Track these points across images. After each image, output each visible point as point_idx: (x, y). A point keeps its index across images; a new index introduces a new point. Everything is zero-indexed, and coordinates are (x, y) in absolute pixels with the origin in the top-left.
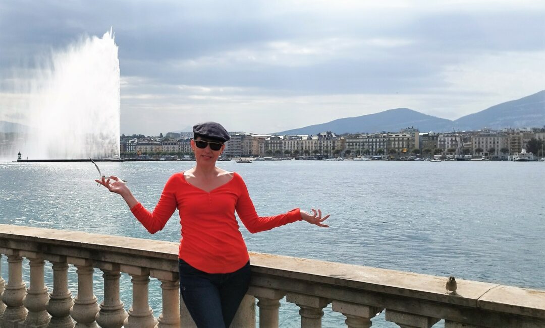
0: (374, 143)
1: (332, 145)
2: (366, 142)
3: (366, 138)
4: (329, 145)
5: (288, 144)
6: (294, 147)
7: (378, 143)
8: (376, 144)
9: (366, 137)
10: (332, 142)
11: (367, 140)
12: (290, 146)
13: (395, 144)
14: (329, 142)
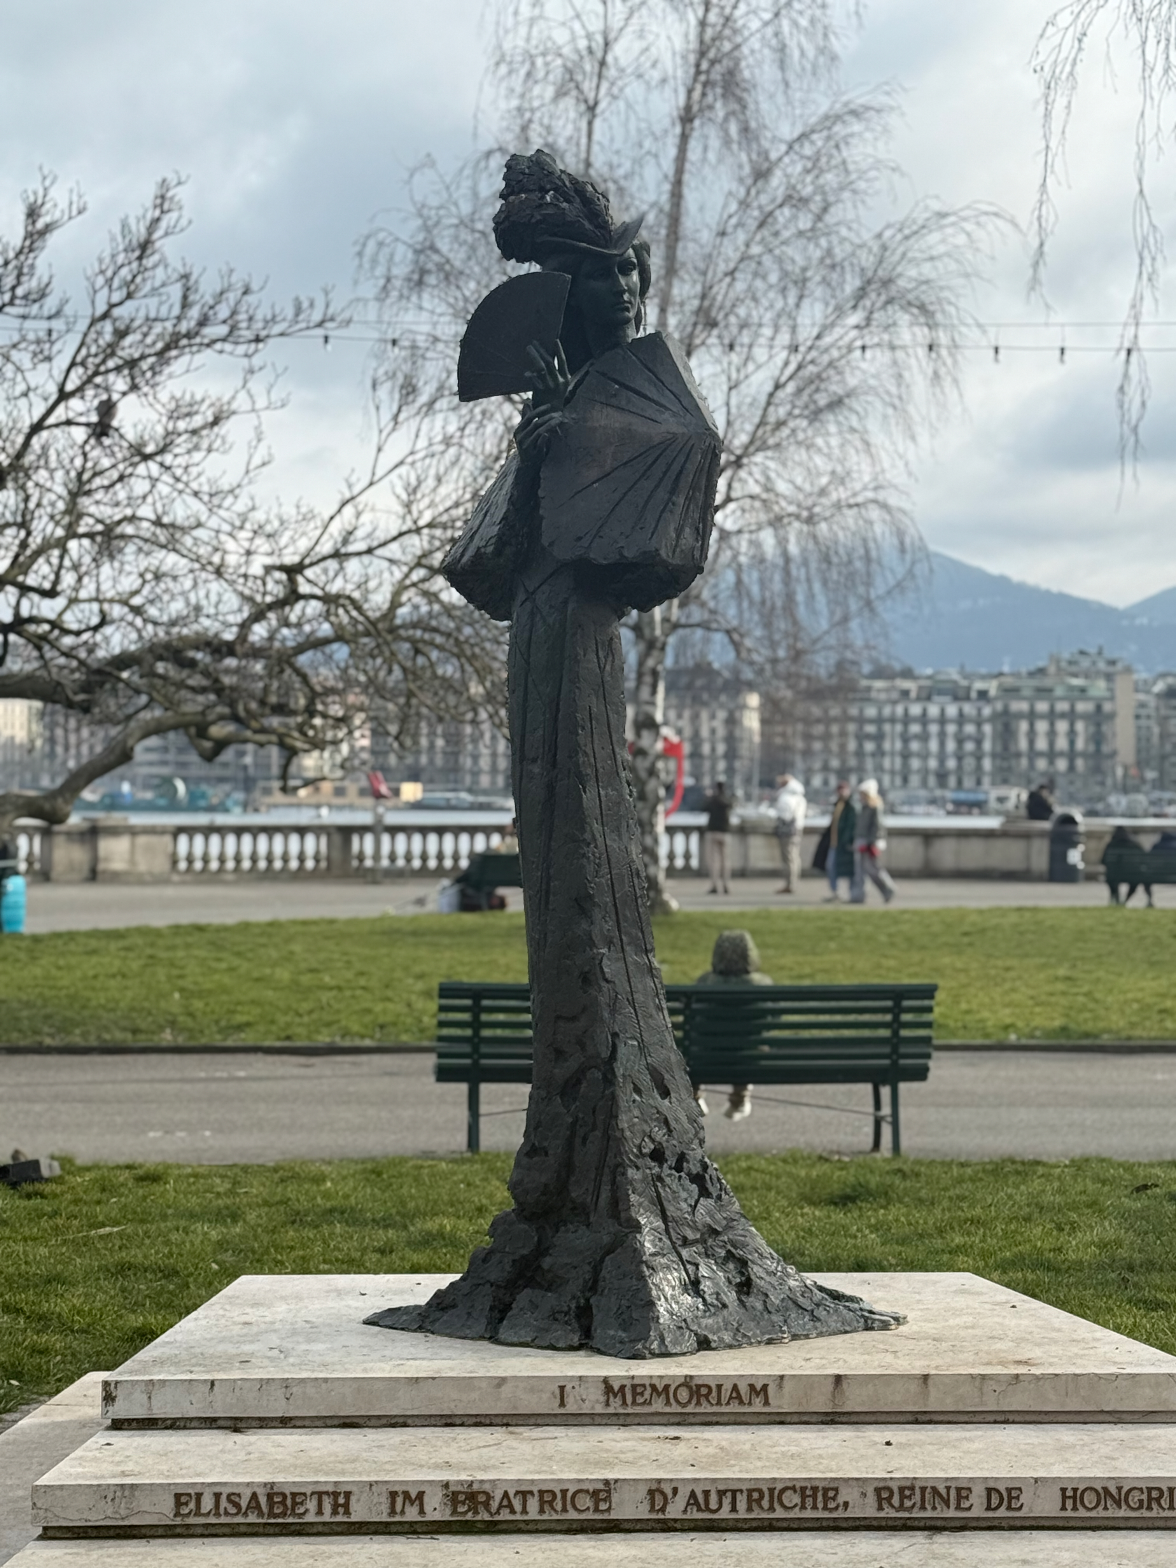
0: (934, 729)
1: (721, 732)
2: (893, 720)
3: (894, 703)
4: (705, 732)
7: (951, 729)
8: (942, 736)
9: (895, 695)
10: (722, 715)
11: (899, 710)
13: (1032, 735)
14: (704, 715)
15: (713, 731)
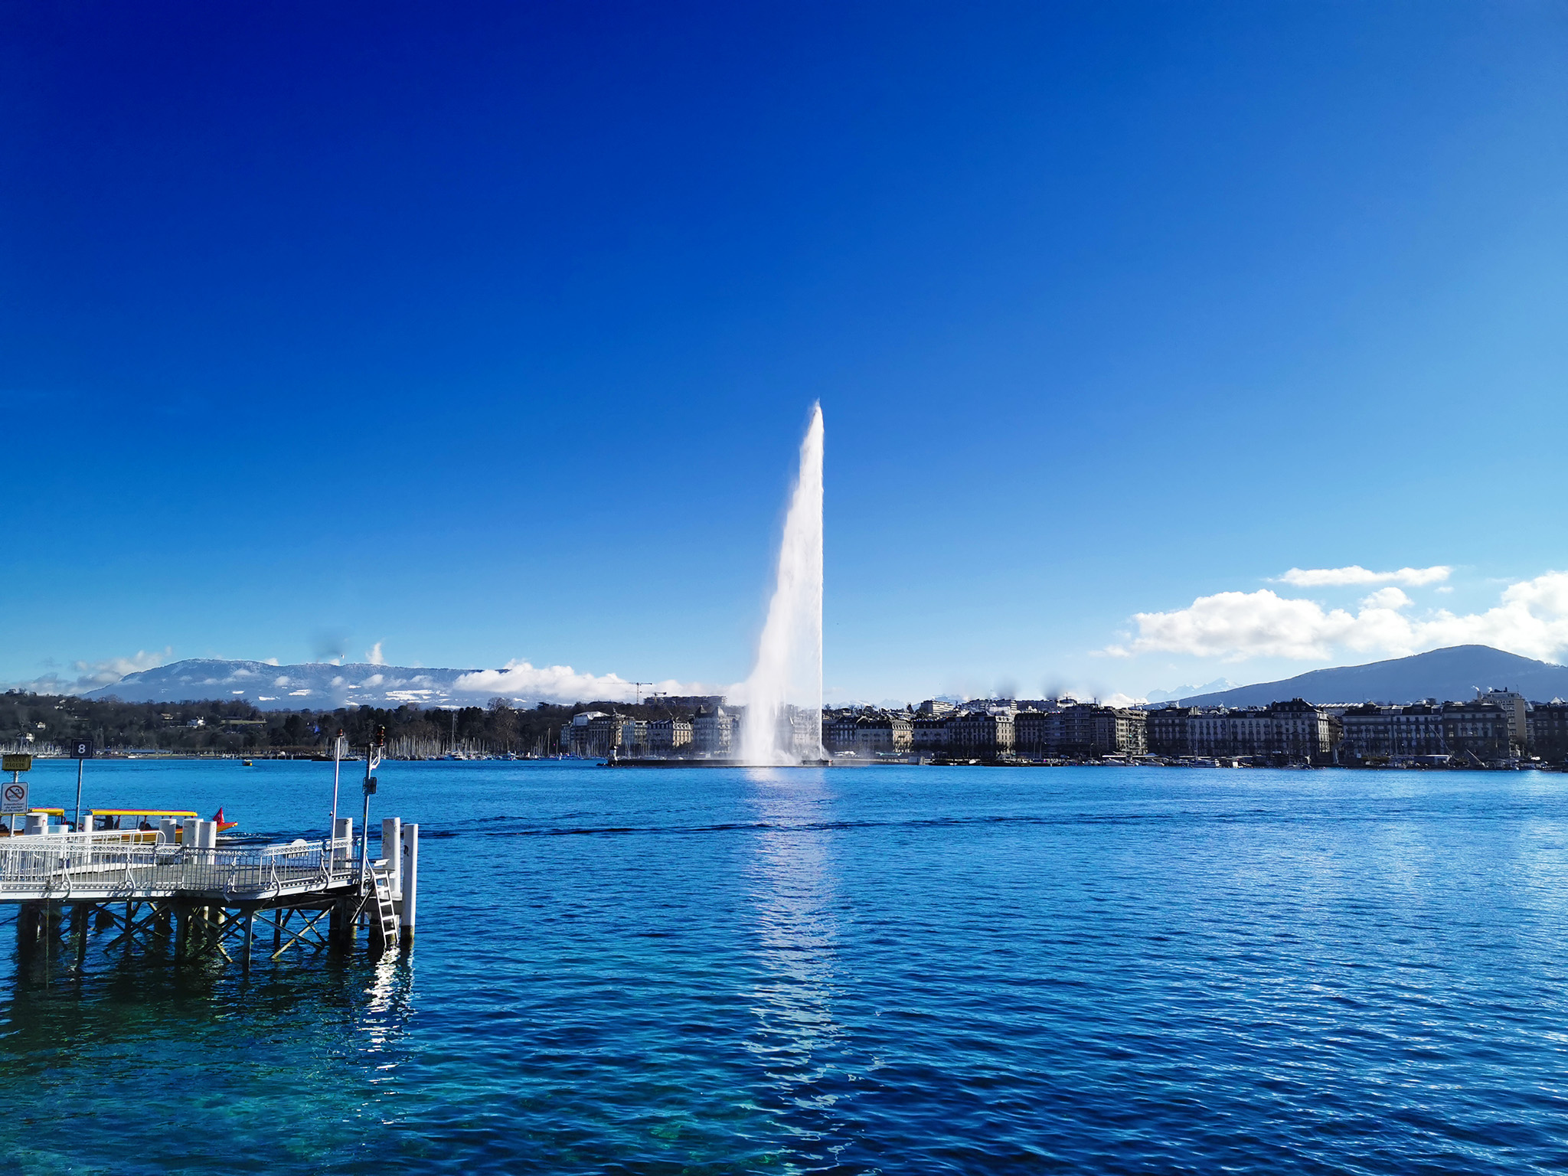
0: (1413, 727)
1: (1307, 730)
2: (1392, 723)
3: (1393, 715)
4: (1300, 730)
5: (1201, 727)
6: (1215, 733)
7: (1422, 727)
8: (1418, 729)
9: (1393, 712)
10: (1307, 722)
11: (1395, 719)
12: (1205, 731)
13: (1464, 729)
14: (1299, 722)
15: (1304, 730)
